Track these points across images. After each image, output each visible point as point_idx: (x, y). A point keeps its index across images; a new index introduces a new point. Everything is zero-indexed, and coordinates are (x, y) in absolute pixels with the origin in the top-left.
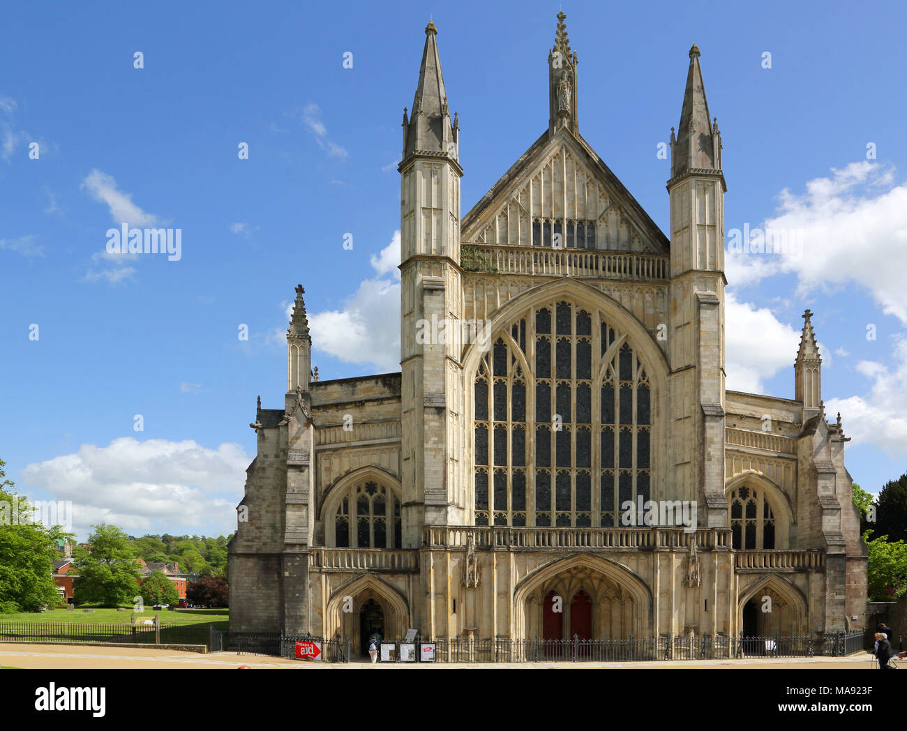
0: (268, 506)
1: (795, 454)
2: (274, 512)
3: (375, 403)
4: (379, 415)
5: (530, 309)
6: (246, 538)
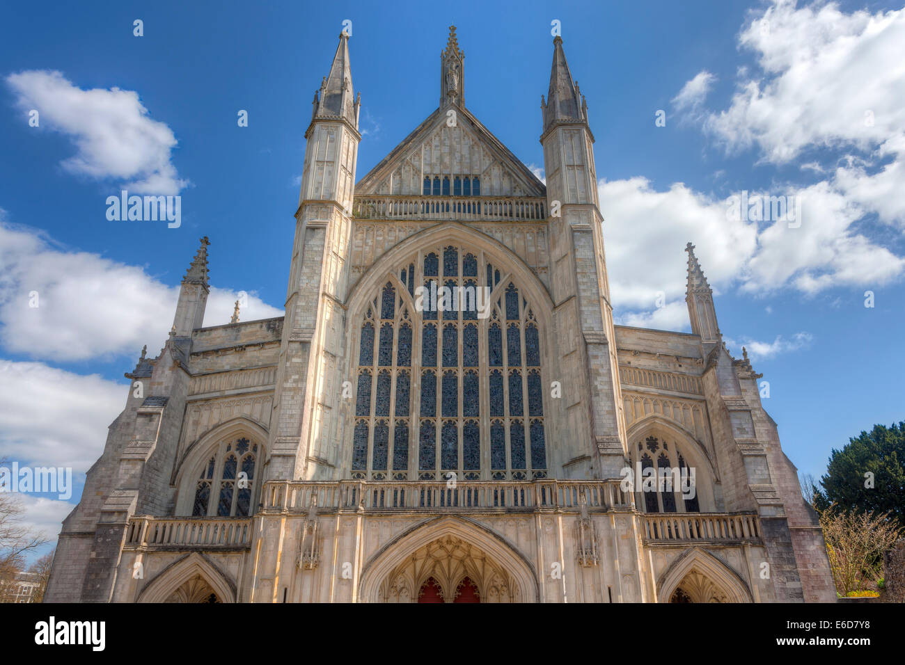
1: (702, 393)
3: (257, 348)
4: (258, 361)
5: (417, 253)
6: (86, 511)
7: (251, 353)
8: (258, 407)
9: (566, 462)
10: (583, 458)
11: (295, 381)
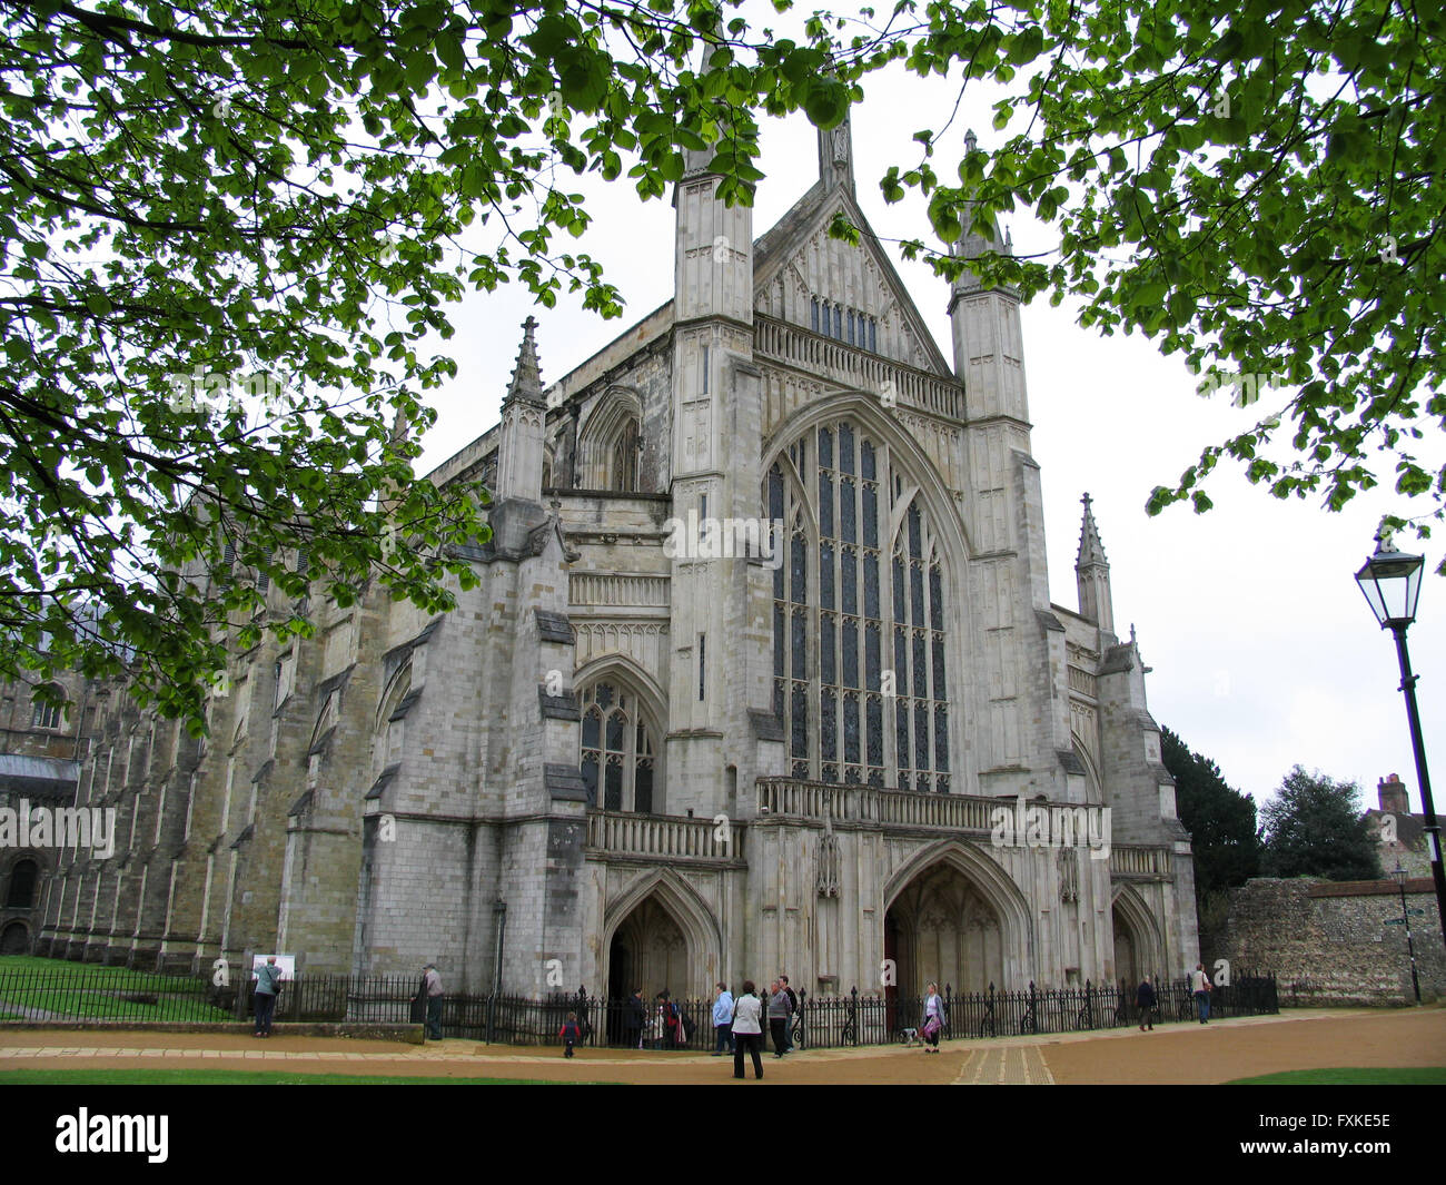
0: (456, 715)
1: (1095, 697)
2: (465, 729)
3: (630, 542)
4: (635, 563)
5: (814, 427)
6: (414, 780)
7: (624, 550)
8: (637, 640)
9: (984, 770)
10: (1016, 770)
11: (760, 627)
